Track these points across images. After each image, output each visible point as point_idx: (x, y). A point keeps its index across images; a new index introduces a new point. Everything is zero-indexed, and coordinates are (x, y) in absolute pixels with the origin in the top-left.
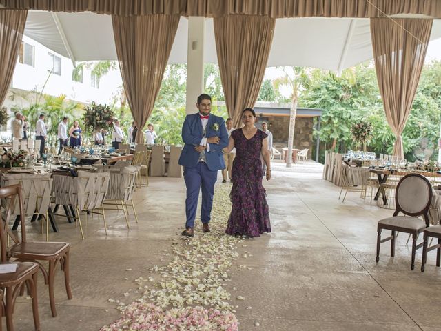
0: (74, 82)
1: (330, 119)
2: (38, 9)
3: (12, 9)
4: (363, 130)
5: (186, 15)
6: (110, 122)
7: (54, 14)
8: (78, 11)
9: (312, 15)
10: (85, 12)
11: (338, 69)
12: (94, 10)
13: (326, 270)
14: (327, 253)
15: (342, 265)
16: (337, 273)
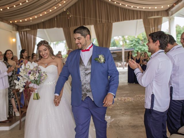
2: (40, 29)
3: (33, 30)
8: (52, 28)
12: (57, 27)
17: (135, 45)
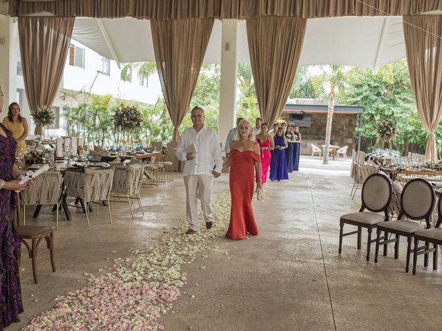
0: (123, 81)
1: (372, 116)
2: (83, 16)
3: (61, 17)
4: (388, 128)
5: (220, 18)
6: (136, 123)
7: (99, 20)
8: (120, 17)
9: (343, 14)
10: (126, 17)
11: (374, 67)
12: (134, 16)
13: (287, 258)
14: (298, 244)
15: (305, 254)
16: (295, 261)
17: (366, 98)
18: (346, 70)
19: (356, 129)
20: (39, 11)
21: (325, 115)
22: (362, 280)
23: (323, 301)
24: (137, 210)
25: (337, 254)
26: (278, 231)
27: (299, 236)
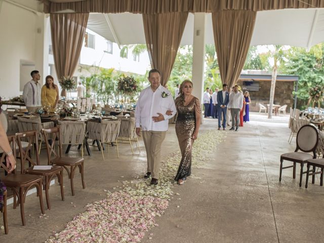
0: (121, 58)
1: (306, 83)
2: (95, 12)
3: (79, 13)
4: (317, 92)
5: (193, 12)
6: (134, 88)
7: (106, 15)
8: (121, 12)
9: (284, 7)
10: (125, 12)
11: (307, 46)
12: (131, 11)
13: (242, 183)
14: (250, 174)
15: (255, 182)
16: (248, 185)
17: (301, 69)
18: (286, 48)
19: (293, 93)
20: (65, 9)
21: (270, 82)
22: (296, 199)
23: (268, 212)
24: (135, 150)
25: (278, 181)
26: (235, 165)
27: (250, 169)
